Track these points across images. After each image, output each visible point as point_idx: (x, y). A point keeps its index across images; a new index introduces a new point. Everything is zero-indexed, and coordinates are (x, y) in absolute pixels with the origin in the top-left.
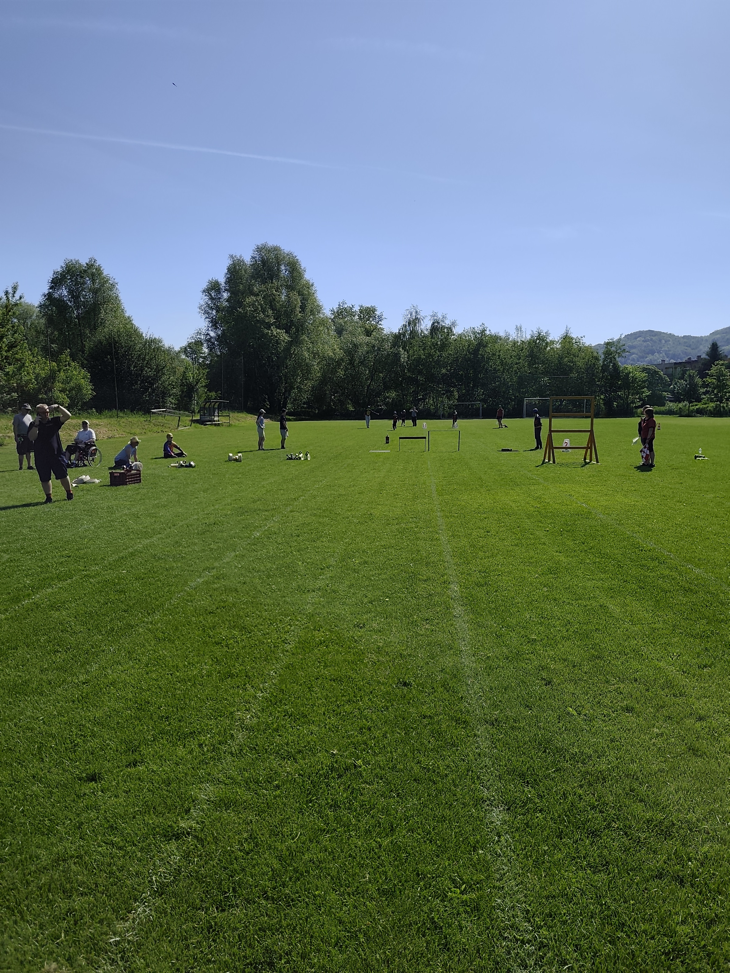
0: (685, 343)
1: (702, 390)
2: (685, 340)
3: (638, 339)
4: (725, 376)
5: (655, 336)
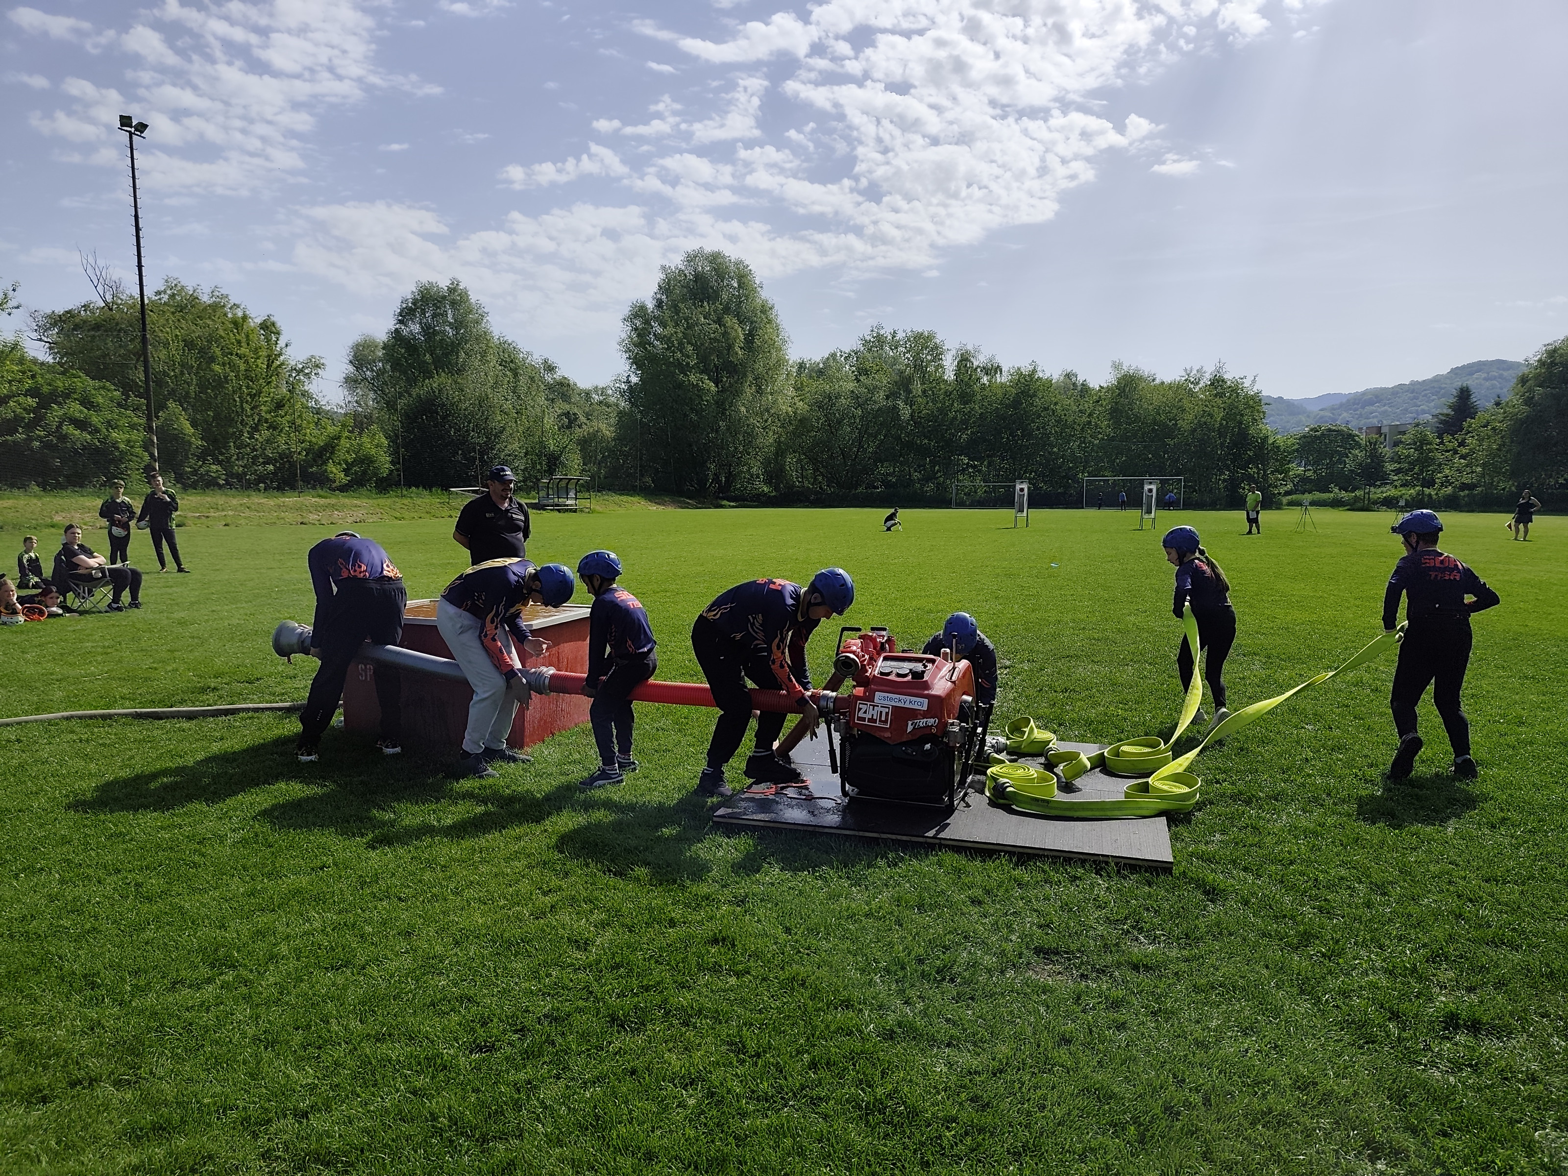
1: (1391, 467)
3: (1475, 376)
4: (1431, 444)
5: (1508, 370)
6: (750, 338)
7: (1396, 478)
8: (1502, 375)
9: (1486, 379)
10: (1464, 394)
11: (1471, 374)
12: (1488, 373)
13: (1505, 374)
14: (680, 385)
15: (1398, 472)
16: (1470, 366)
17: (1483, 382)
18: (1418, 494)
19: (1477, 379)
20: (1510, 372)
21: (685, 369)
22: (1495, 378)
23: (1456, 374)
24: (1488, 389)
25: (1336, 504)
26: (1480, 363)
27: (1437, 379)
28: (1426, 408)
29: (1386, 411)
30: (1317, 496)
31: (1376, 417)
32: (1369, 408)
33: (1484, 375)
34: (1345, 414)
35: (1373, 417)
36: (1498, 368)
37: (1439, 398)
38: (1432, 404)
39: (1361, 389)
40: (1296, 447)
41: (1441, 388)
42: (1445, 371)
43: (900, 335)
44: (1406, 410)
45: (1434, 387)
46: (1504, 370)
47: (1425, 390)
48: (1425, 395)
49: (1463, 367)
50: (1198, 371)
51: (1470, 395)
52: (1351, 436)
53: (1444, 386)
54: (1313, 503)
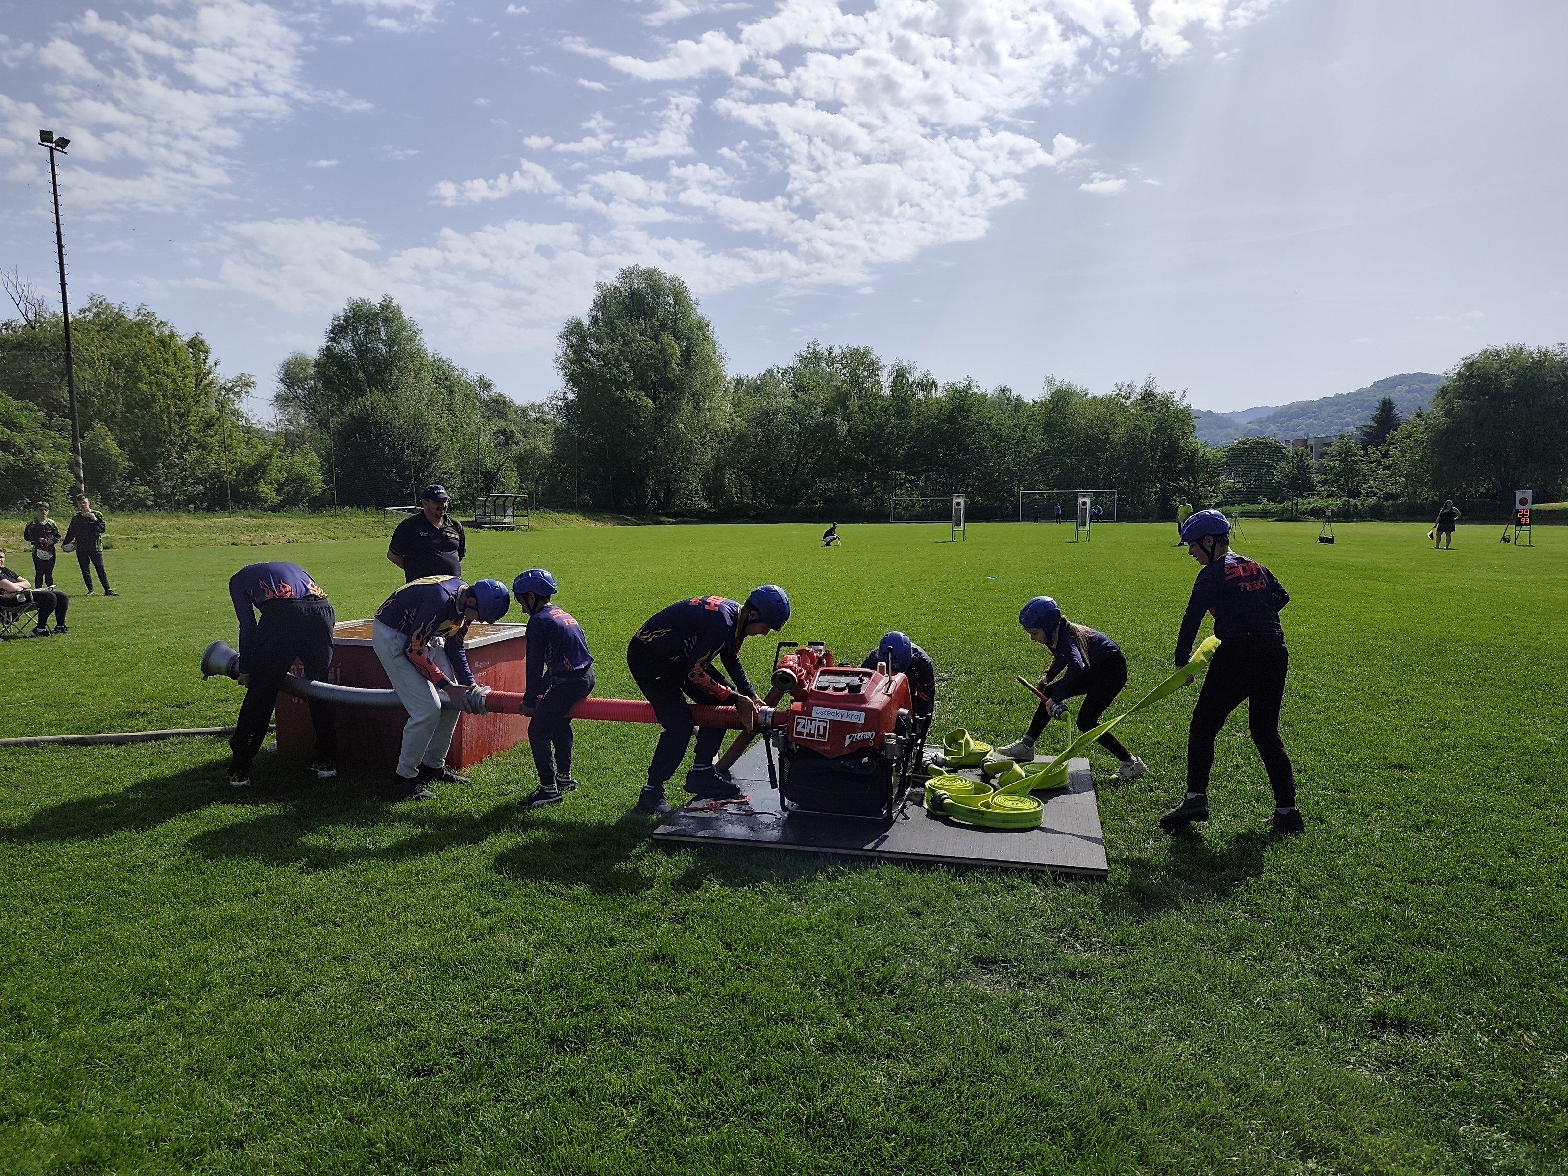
1: (1317, 478)
3: (1397, 389)
4: (1355, 455)
5: (1429, 382)
6: (687, 355)
7: (1322, 489)
8: (1423, 387)
10: (1387, 406)
11: (1393, 387)
12: (1410, 386)
13: (1426, 386)
14: (617, 402)
15: (1324, 483)
16: (1392, 379)
17: (1405, 395)
18: (1344, 505)
19: (1399, 391)
20: (1431, 384)
21: (622, 386)
22: (1416, 391)
24: (1410, 401)
25: (1265, 515)
26: (1402, 377)
27: (1360, 392)
28: (1351, 421)
29: (1312, 424)
30: (1247, 507)
31: (1303, 429)
32: (1295, 421)
33: (1406, 388)
34: (1272, 427)
35: (1300, 430)
37: (1363, 411)
38: (1357, 416)
39: (1287, 403)
40: (1225, 459)
41: (1365, 401)
42: (1368, 384)
43: (836, 352)
44: (1331, 422)
45: (1357, 400)
47: (1349, 403)
48: (1350, 408)
49: (1386, 380)
50: (1128, 385)
51: (1393, 408)
52: (1278, 449)
53: (1367, 398)
54: (1243, 515)
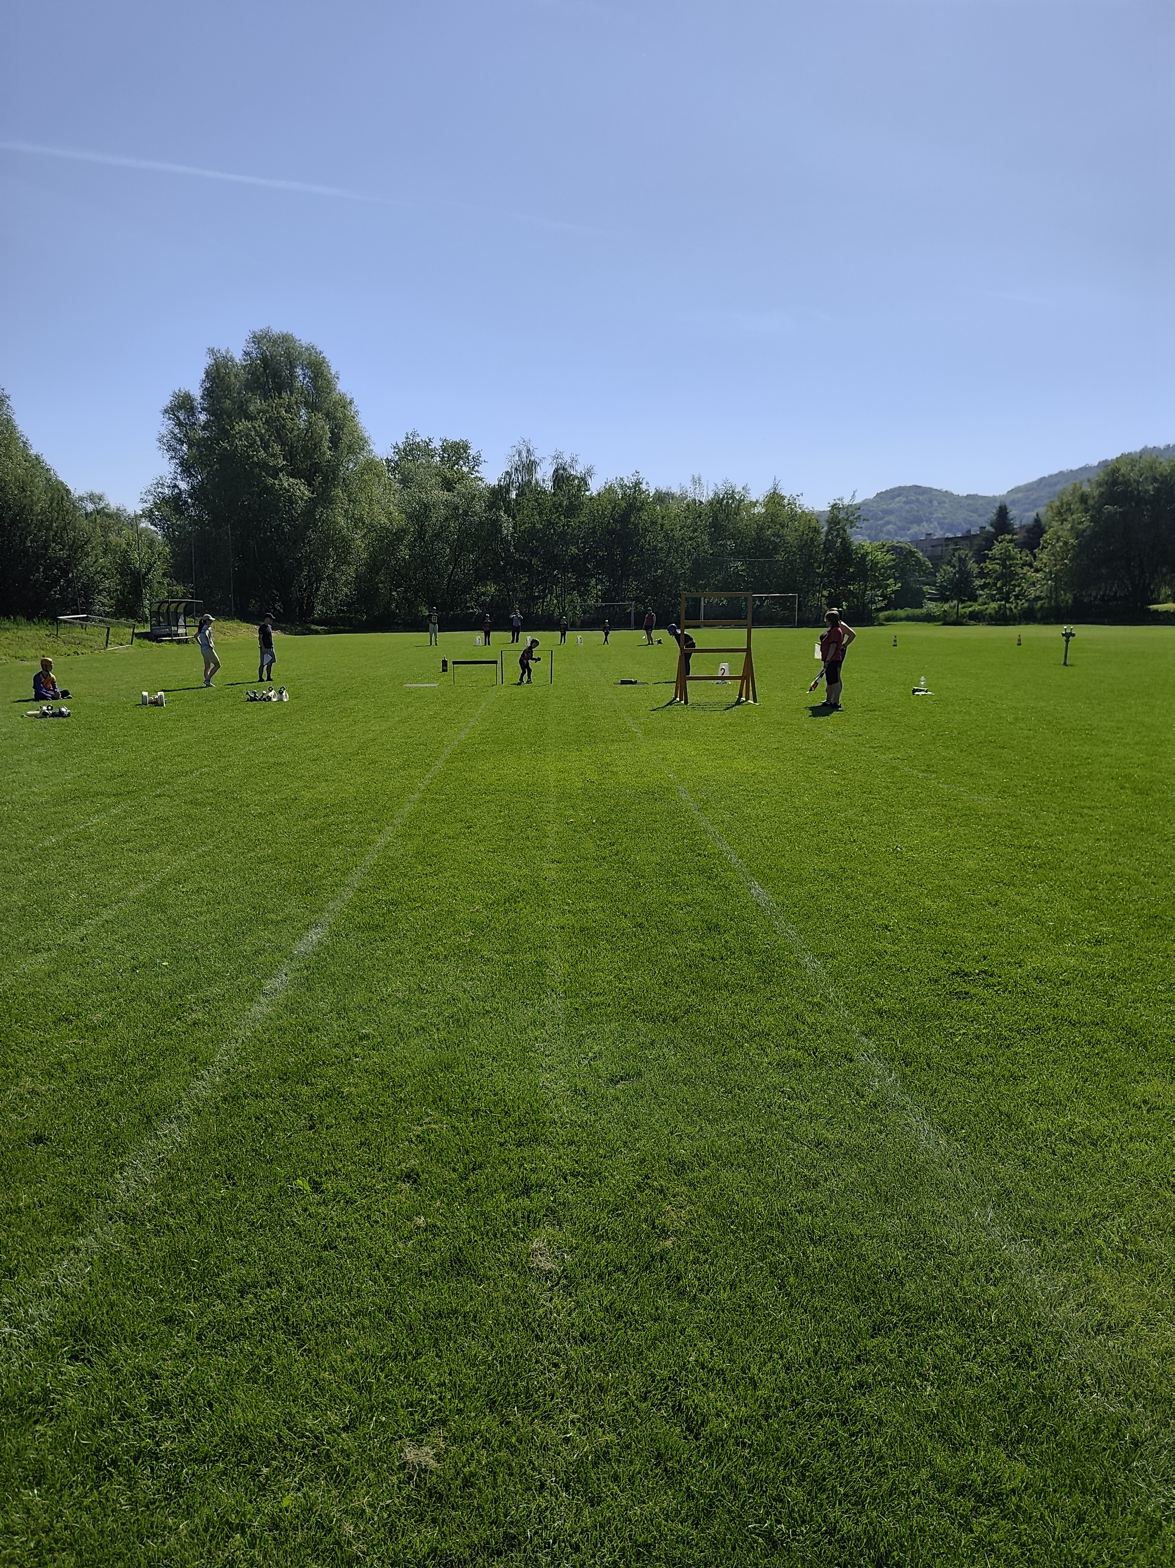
0: (969, 505)
1: (978, 582)
2: (970, 502)
3: (897, 499)
4: (1013, 559)
5: (923, 494)
7: (981, 592)
8: (918, 499)
9: (905, 503)
10: (1003, 512)
11: (893, 498)
12: (907, 497)
13: (921, 498)
15: (983, 587)
16: (892, 491)
18: (1000, 607)
20: (925, 496)
22: (912, 502)
23: (881, 498)
24: (907, 511)
25: (929, 618)
26: (900, 488)
30: (910, 611)
33: (905, 499)
36: (915, 493)
41: (869, 510)
43: (436, 444)
46: (919, 494)
49: (887, 491)
51: (1007, 515)
52: (911, 553)
53: (871, 509)
